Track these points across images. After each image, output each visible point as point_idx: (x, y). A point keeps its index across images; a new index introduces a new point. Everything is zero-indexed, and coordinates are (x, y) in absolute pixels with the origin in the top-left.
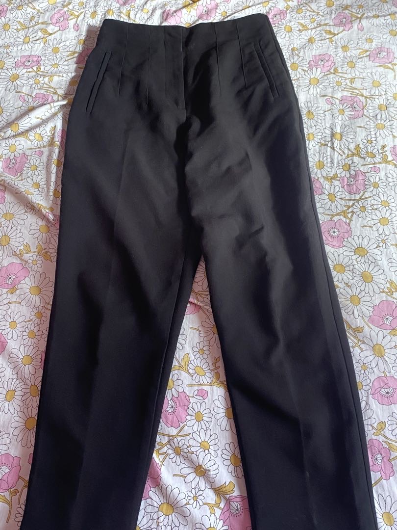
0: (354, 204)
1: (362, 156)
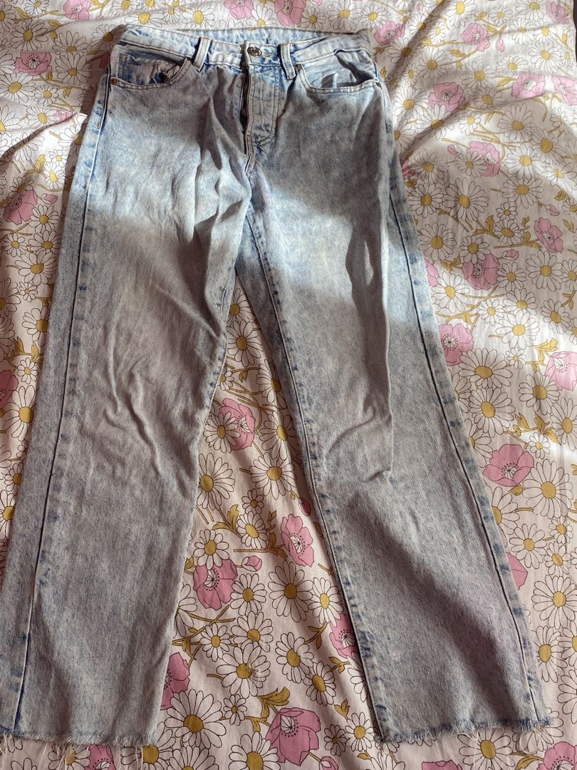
0: (479, 303)
1: (496, 233)
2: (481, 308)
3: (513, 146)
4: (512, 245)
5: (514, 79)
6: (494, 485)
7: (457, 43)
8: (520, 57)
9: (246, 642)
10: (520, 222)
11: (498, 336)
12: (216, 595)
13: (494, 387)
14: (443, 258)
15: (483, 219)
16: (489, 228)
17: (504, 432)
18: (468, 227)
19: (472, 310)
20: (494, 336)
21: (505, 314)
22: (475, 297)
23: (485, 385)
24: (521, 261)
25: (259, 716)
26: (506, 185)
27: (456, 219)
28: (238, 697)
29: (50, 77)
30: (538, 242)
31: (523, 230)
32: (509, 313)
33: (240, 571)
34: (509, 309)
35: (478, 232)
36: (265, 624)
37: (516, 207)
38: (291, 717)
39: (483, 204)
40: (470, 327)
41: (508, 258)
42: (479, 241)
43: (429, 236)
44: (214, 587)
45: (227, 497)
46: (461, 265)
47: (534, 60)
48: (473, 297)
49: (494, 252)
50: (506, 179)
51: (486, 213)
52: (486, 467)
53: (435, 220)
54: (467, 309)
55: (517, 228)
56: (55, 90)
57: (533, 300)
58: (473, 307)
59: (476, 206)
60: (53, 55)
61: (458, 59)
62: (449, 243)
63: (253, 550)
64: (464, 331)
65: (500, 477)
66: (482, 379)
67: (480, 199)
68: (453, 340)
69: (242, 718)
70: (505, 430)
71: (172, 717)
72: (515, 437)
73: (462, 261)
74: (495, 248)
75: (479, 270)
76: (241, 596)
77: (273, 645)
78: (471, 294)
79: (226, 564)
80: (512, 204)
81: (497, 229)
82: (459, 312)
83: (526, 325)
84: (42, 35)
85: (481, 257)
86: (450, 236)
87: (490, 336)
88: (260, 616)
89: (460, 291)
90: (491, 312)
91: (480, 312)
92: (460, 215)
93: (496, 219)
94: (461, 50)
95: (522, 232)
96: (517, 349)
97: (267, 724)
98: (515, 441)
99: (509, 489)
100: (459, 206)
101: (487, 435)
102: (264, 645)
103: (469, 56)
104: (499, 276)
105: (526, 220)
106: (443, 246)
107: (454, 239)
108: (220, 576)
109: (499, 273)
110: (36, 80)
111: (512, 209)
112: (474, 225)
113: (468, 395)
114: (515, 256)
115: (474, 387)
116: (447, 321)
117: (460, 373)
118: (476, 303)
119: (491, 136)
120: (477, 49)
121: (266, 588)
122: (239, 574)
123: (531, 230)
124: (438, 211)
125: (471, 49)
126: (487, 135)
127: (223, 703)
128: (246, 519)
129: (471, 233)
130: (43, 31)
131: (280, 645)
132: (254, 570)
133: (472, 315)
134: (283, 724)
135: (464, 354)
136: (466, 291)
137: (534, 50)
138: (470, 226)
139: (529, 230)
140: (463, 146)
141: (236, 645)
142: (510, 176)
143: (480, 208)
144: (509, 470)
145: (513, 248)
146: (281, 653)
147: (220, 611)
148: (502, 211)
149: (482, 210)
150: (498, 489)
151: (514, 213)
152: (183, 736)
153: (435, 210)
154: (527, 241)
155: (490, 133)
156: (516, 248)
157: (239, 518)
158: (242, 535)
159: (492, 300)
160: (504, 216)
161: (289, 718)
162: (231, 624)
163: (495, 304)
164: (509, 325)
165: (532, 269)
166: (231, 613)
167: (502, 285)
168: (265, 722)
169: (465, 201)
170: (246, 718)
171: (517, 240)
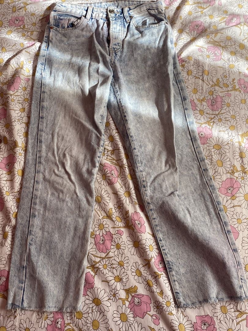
0: (215, 117)
1: (221, 86)
2: (215, 119)
3: (227, 47)
4: (228, 91)
5: (226, 18)
6: (223, 196)
7: (201, 3)
8: (229, 7)
9: (118, 267)
10: (231, 80)
11: (223, 131)
12: (104, 247)
13: (222, 153)
14: (198, 98)
15: (215, 80)
16: (217, 84)
17: (227, 173)
18: (208, 84)
19: (211, 120)
20: (221, 131)
21: (226, 121)
22: (213, 114)
23: (218, 153)
24: (232, 98)
25: (125, 298)
26: (224, 65)
27: (203, 81)
28: (115, 290)
29: (24, 27)
30: (240, 89)
31: (233, 84)
32: (228, 120)
33: (114, 236)
34: (227, 119)
35: (213, 86)
36: (126, 259)
37: (229, 74)
38: (139, 298)
39: (215, 73)
40: (210, 127)
41: (226, 97)
42: (213, 90)
43: (191, 88)
44: (103, 243)
45: (107, 205)
46: (206, 101)
47: (235, 9)
48: (211, 114)
49: (220, 94)
50: (224, 62)
51: (216, 78)
52: (219, 188)
53: (194, 81)
54: (209, 120)
55: (230, 83)
56: (27, 33)
57: (238, 114)
58: (212, 119)
59: (211, 74)
60: (25, 17)
61: (201, 10)
62: (200, 91)
63: (120, 227)
64: (208, 130)
65: (226, 192)
66: (217, 150)
67: (213, 71)
68: (203, 133)
69: (118, 299)
70: (227, 172)
71: (88, 299)
72: (232, 175)
73: (206, 99)
74: (221, 92)
75: (214, 102)
76: (115, 247)
77: (130, 268)
78: (210, 113)
79: (108, 234)
80: (227, 73)
81: (221, 84)
82: (206, 121)
83: (235, 126)
84: (20, 9)
85: (215, 97)
86: (201, 88)
87: (220, 131)
88: (124, 255)
89: (205, 112)
90: (220, 121)
91: (215, 121)
92: (204, 79)
93: (221, 80)
94: (203, 6)
95: (232, 85)
96: (232, 137)
97: (128, 301)
98: (232, 177)
99: (230, 197)
100: (204, 74)
101: (220, 174)
102: (125, 267)
103: (206, 8)
104: (223, 105)
105: (234, 80)
106: (198, 93)
107: (202, 89)
108: (106, 238)
109: (222, 103)
110: (18, 29)
111: (227, 75)
112: (211, 83)
113: (211, 157)
114: (229, 96)
115: (213, 154)
116: (201, 125)
117: (207, 148)
118: (213, 117)
119: (217, 43)
120: (210, 5)
121: (126, 243)
122: (114, 237)
123: (236, 84)
124: (195, 77)
125: (207, 6)
126: (215, 43)
127: (109, 292)
128: (116, 214)
129: (210, 86)
130: (21, 7)
131: (133, 267)
132: (120, 235)
133: (211, 122)
134: (135, 301)
135: (208, 139)
136: (208, 112)
137: (235, 4)
138: (209, 83)
139: (235, 84)
140: (205, 48)
141: (114, 268)
142: (226, 61)
143: (213, 75)
144: (230, 189)
145: (228, 92)
146: (133, 271)
147: (106, 254)
148: (223, 76)
149: (214, 76)
150: (225, 198)
151: (228, 77)
152: (93, 307)
153: (193, 77)
154: (234, 89)
155: (217, 42)
156: (230, 92)
157: (113, 214)
158: (114, 221)
159: (220, 115)
160: (224, 78)
161: (138, 299)
162: (111, 259)
163: (221, 117)
164: (228, 126)
165: (237, 101)
166: (111, 254)
167: (224, 108)
168: (127, 301)
169: (206, 73)
170: (119, 299)
171: (230, 88)
